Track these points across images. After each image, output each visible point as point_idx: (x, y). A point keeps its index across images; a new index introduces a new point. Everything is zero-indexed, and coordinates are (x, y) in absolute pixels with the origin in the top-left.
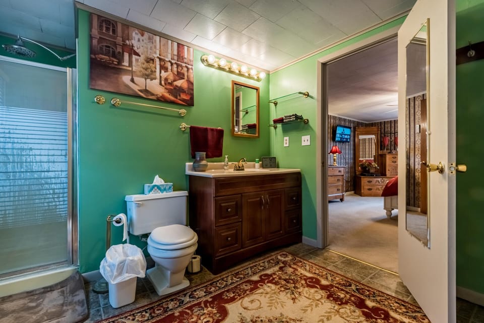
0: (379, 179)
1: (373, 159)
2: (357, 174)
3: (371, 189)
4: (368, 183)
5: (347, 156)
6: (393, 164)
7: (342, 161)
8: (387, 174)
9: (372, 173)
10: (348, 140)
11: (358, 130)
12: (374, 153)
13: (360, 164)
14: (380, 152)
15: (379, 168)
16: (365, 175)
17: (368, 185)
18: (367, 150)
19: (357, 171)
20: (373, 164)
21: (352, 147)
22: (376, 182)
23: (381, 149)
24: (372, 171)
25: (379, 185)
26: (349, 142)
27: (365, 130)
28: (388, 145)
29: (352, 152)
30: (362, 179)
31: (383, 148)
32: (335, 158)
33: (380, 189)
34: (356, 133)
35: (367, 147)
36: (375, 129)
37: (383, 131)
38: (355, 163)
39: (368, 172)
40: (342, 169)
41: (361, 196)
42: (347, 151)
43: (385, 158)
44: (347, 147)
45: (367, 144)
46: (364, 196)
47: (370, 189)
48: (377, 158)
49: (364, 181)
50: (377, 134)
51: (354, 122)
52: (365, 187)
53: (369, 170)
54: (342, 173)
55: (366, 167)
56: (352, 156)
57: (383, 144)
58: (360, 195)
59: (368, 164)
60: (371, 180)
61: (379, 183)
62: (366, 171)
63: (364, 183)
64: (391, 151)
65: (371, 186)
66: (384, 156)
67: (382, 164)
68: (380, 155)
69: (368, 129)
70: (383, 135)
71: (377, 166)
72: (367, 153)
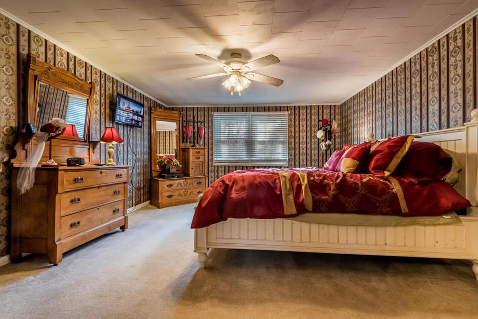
0: (181, 181)
1: (174, 155)
2: (154, 175)
3: (172, 196)
4: (167, 188)
5: (139, 149)
6: (196, 160)
7: (130, 156)
8: (190, 173)
9: (173, 173)
10: (140, 124)
11: (155, 113)
12: (174, 147)
13: (158, 161)
14: (182, 146)
15: (181, 166)
16: (164, 177)
17: (167, 191)
18: (168, 144)
19: (153, 172)
20: (174, 160)
21: (146, 136)
22: (178, 186)
23: (183, 142)
24: (173, 170)
25: (181, 189)
26: (141, 127)
27: (163, 113)
28: (190, 138)
29: (146, 143)
30: (160, 182)
31: (185, 140)
32: (112, 150)
33: (183, 194)
34: (153, 116)
35: (168, 141)
36: (176, 114)
37: (185, 119)
38: (150, 159)
39: (168, 172)
40: (123, 172)
41: (159, 208)
42: (139, 142)
43: (188, 152)
44: (139, 135)
45: (168, 138)
46: (162, 208)
47: (170, 196)
48: (178, 153)
49: (164, 185)
50: (178, 122)
51: (149, 100)
52: (163, 194)
53: (169, 169)
54: (124, 179)
55: (165, 166)
56: (146, 150)
57: (185, 135)
58: (158, 206)
59: (168, 162)
60: (171, 182)
61: (181, 186)
62: (165, 171)
63: (163, 188)
64: (194, 144)
65: (171, 191)
66: (187, 150)
67: (184, 160)
68: (182, 149)
69: (168, 113)
70: (185, 124)
71: (178, 163)
72: (168, 148)
